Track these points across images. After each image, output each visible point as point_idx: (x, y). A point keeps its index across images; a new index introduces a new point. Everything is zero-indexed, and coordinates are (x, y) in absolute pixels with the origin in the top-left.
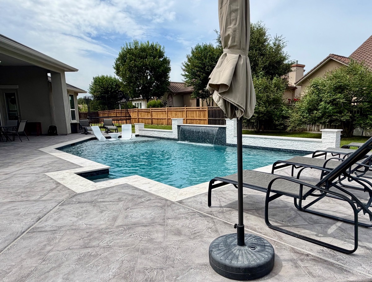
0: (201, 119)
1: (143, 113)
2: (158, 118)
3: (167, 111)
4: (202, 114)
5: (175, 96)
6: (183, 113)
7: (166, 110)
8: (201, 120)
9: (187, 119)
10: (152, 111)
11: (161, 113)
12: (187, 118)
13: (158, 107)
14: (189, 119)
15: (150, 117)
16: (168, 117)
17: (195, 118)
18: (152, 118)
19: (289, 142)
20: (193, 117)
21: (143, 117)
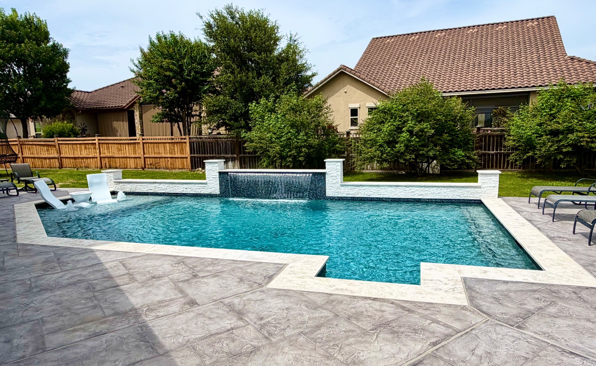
0: (176, 156)
1: (35, 147)
2: (77, 156)
3: (99, 143)
4: (177, 148)
5: (79, 114)
6: (135, 147)
7: (96, 142)
8: (176, 158)
9: (145, 158)
10: (59, 144)
11: (83, 146)
12: (145, 156)
13: (69, 136)
14: (149, 158)
15: (56, 155)
16: (100, 154)
17: (163, 155)
18: (62, 156)
19: (434, 189)
20: (159, 153)
21: (36, 156)
